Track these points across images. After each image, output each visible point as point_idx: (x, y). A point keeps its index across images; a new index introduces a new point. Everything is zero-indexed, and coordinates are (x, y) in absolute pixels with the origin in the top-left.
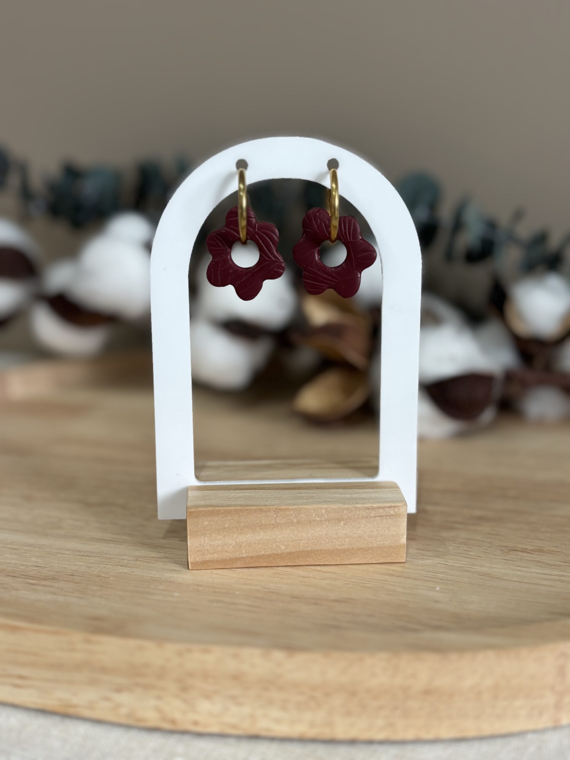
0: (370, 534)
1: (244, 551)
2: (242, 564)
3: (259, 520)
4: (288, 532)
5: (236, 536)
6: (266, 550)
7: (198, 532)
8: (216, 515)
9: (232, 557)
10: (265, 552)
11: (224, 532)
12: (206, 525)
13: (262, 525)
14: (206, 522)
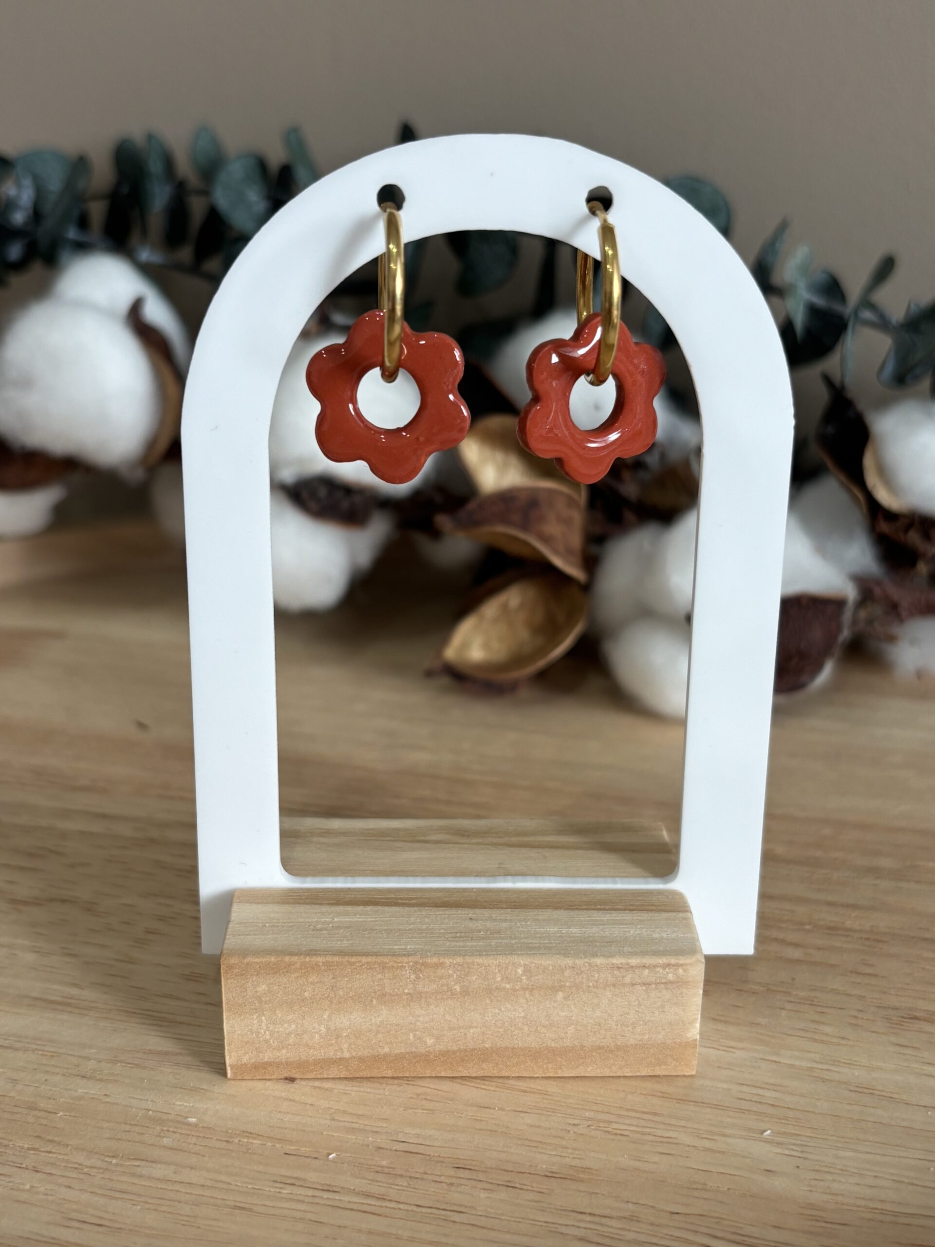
0: (620, 1018)
1: (345, 1046)
2: (341, 1072)
3: (378, 985)
4: (442, 1009)
5: (329, 1016)
6: (395, 1045)
7: (245, 1006)
8: (284, 972)
9: (319, 1057)
10: (390, 1049)
11: (301, 1007)
12: (264, 992)
13: (385, 995)
14: (264, 987)
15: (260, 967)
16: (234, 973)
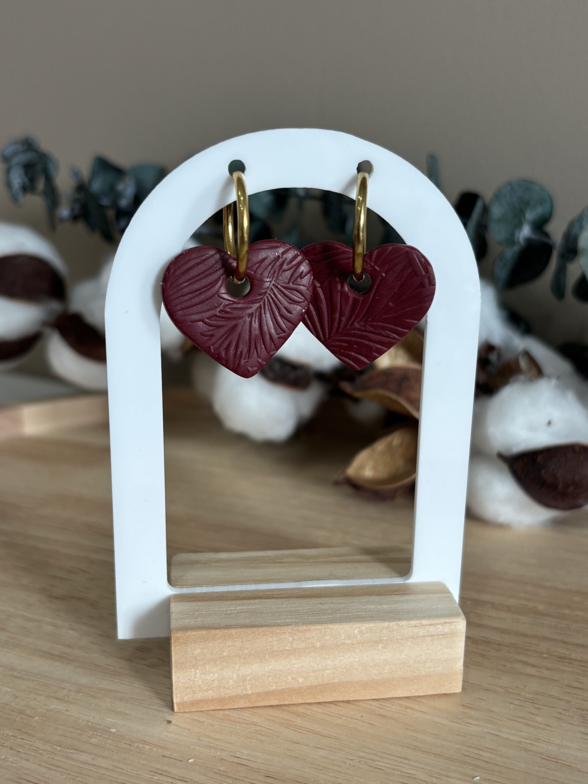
0: (416, 659)
1: (249, 686)
2: (246, 704)
3: (269, 645)
4: (308, 659)
5: (239, 667)
6: (279, 684)
7: (186, 664)
8: (211, 640)
9: (232, 695)
10: (276, 686)
11: (221, 662)
12: (198, 654)
13: (274, 652)
14: (198, 650)
15: (196, 637)
16: (180, 643)
